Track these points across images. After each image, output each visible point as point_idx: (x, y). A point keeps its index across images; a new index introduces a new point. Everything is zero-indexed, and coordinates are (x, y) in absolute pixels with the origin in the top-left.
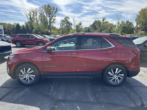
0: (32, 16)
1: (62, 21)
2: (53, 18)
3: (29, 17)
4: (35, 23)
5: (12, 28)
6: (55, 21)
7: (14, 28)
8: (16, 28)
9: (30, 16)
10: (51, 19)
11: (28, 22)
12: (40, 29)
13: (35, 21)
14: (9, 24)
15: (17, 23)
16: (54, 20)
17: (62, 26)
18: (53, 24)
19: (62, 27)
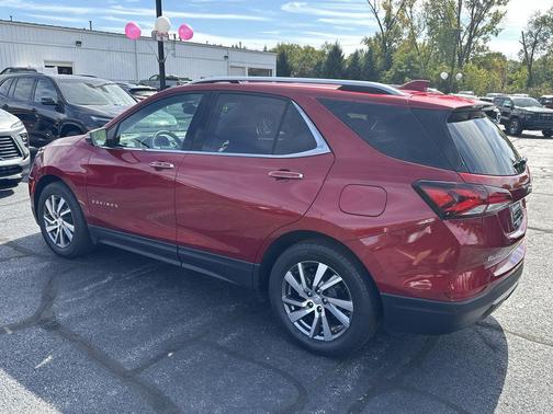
0: (395, 10)
1: (537, 24)
2: (493, 10)
3: (382, 14)
4: (404, 37)
5: (315, 62)
6: (498, 26)
7: (320, 63)
8: (327, 63)
9: (389, 9)
10: (477, 19)
11: (378, 36)
12: (417, 66)
13: (406, 31)
14: (308, 50)
15: (333, 43)
16: (497, 18)
17: (534, 45)
18: (485, 39)
19: (529, 52)
